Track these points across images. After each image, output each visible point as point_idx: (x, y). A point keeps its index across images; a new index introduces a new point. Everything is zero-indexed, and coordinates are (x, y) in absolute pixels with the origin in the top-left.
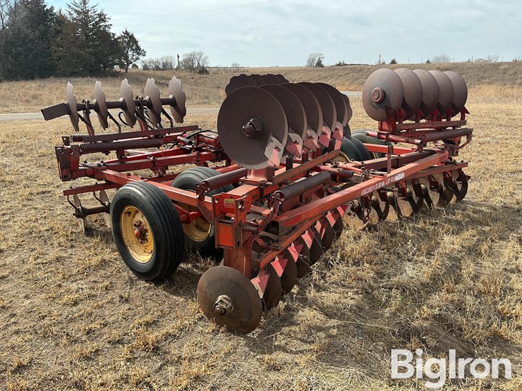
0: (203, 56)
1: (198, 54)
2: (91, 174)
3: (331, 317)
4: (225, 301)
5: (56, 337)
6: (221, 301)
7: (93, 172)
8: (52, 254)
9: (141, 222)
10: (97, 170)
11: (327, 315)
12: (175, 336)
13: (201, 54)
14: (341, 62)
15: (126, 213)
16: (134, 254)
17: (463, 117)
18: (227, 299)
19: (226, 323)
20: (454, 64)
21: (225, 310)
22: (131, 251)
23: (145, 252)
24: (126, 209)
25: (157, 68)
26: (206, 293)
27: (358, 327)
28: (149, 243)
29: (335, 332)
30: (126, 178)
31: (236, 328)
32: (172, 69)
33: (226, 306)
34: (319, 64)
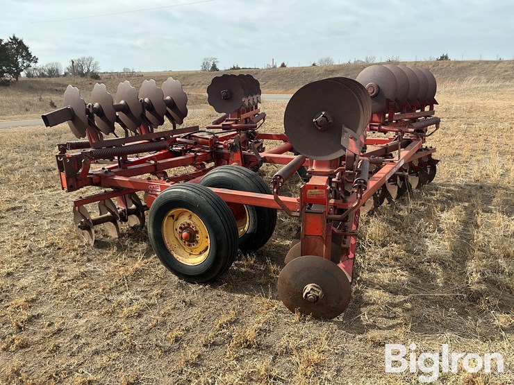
0: (94, 62)
1: (88, 59)
2: (97, 181)
3: (396, 294)
4: (315, 289)
5: (144, 351)
6: (312, 289)
7: (98, 180)
8: (73, 270)
9: (189, 224)
10: (106, 177)
11: (391, 292)
12: (266, 330)
13: (91, 59)
14: (236, 66)
15: (170, 216)
16: (180, 258)
17: (431, 108)
18: (317, 287)
19: (312, 311)
20: (340, 66)
21: (317, 297)
22: (175, 256)
23: (190, 254)
24: (171, 212)
25: (43, 75)
26: (289, 284)
27: (424, 298)
28: (199, 244)
29: (409, 305)
30: (147, 182)
31: (322, 314)
32: (59, 76)
33: (318, 292)
34: (214, 68)
